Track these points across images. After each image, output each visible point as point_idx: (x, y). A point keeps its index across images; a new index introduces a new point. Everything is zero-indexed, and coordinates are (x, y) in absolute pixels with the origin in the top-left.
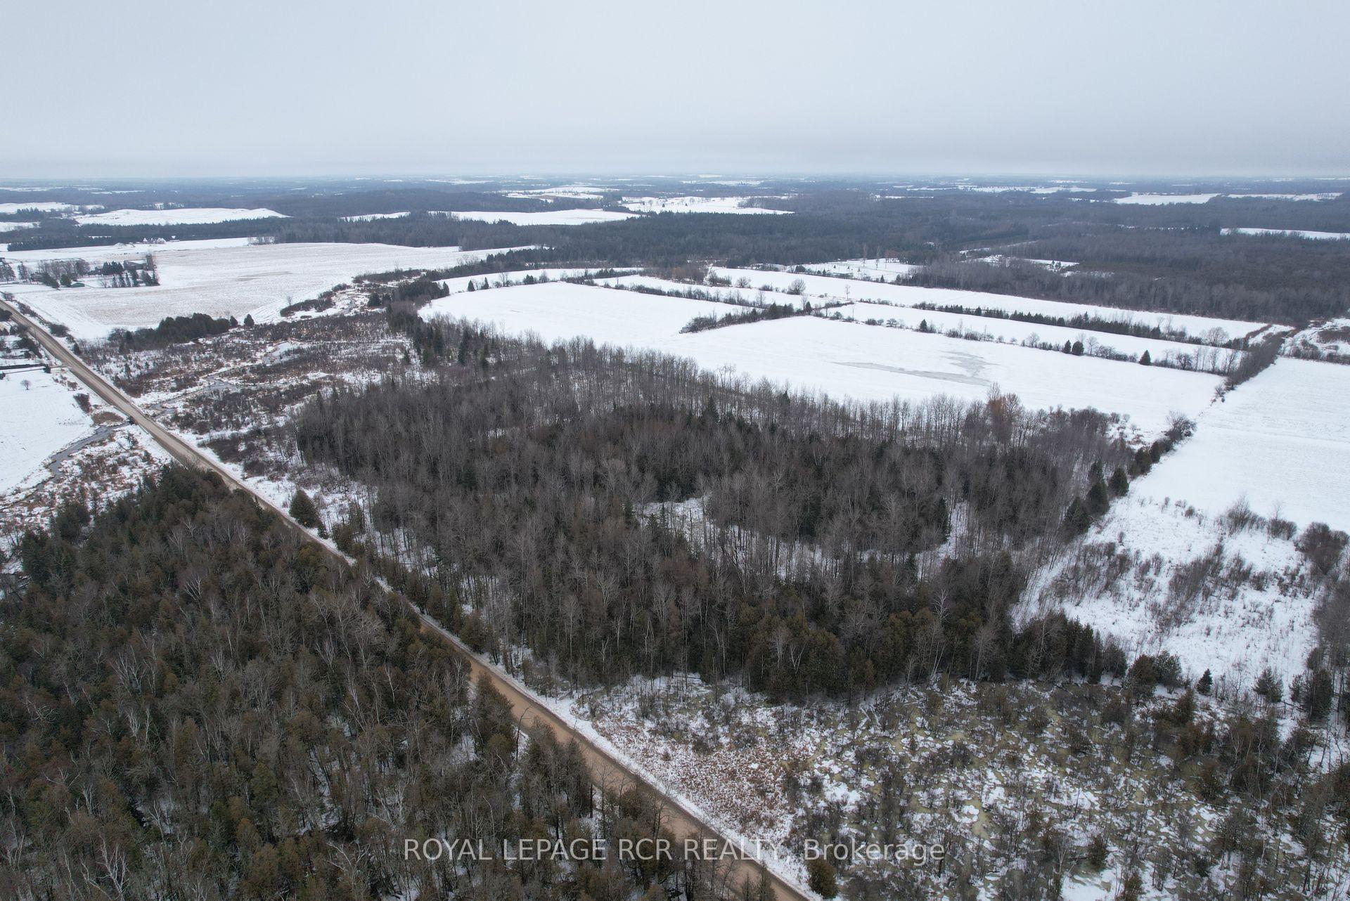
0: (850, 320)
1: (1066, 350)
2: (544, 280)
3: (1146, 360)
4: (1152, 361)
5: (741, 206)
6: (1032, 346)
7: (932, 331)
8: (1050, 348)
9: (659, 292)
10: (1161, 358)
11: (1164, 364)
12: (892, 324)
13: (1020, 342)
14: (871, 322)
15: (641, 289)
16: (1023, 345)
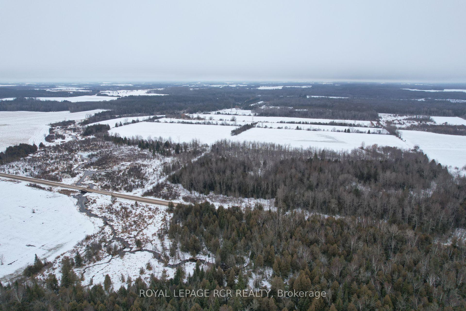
0: (271, 128)
1: (345, 131)
2: (138, 121)
3: (369, 132)
4: (371, 132)
5: (148, 93)
6: (334, 131)
7: (301, 129)
8: (340, 131)
9: (191, 123)
10: (373, 132)
11: (374, 133)
12: (286, 128)
13: (330, 130)
14: (279, 128)
15: (183, 123)
16: (332, 131)
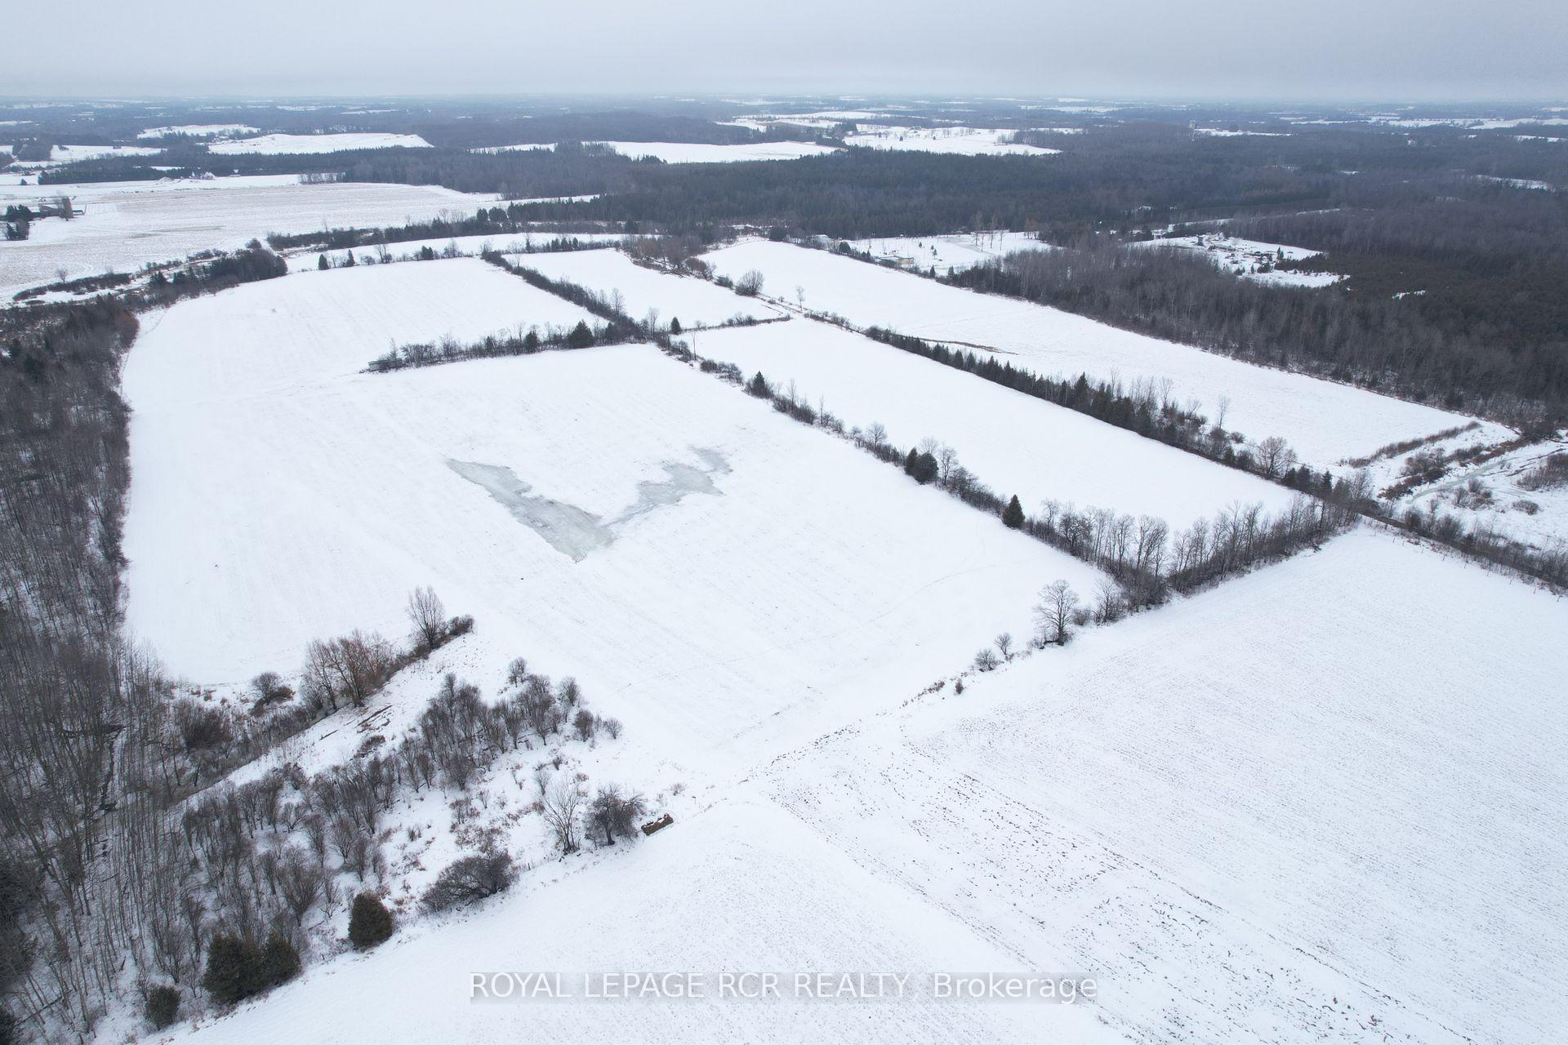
2: (452, 254)
5: (1004, 141)
